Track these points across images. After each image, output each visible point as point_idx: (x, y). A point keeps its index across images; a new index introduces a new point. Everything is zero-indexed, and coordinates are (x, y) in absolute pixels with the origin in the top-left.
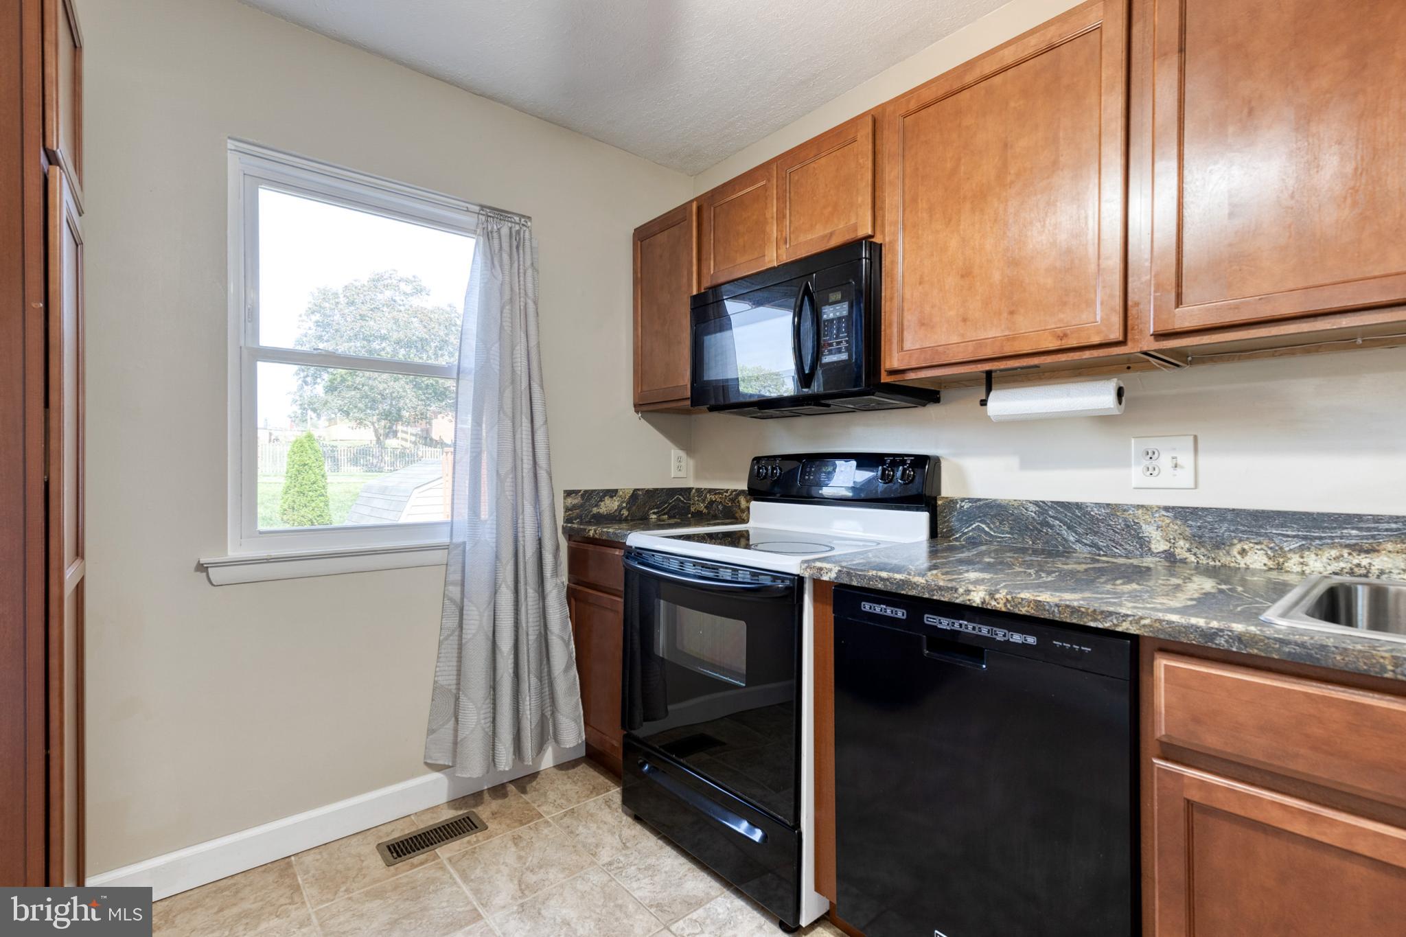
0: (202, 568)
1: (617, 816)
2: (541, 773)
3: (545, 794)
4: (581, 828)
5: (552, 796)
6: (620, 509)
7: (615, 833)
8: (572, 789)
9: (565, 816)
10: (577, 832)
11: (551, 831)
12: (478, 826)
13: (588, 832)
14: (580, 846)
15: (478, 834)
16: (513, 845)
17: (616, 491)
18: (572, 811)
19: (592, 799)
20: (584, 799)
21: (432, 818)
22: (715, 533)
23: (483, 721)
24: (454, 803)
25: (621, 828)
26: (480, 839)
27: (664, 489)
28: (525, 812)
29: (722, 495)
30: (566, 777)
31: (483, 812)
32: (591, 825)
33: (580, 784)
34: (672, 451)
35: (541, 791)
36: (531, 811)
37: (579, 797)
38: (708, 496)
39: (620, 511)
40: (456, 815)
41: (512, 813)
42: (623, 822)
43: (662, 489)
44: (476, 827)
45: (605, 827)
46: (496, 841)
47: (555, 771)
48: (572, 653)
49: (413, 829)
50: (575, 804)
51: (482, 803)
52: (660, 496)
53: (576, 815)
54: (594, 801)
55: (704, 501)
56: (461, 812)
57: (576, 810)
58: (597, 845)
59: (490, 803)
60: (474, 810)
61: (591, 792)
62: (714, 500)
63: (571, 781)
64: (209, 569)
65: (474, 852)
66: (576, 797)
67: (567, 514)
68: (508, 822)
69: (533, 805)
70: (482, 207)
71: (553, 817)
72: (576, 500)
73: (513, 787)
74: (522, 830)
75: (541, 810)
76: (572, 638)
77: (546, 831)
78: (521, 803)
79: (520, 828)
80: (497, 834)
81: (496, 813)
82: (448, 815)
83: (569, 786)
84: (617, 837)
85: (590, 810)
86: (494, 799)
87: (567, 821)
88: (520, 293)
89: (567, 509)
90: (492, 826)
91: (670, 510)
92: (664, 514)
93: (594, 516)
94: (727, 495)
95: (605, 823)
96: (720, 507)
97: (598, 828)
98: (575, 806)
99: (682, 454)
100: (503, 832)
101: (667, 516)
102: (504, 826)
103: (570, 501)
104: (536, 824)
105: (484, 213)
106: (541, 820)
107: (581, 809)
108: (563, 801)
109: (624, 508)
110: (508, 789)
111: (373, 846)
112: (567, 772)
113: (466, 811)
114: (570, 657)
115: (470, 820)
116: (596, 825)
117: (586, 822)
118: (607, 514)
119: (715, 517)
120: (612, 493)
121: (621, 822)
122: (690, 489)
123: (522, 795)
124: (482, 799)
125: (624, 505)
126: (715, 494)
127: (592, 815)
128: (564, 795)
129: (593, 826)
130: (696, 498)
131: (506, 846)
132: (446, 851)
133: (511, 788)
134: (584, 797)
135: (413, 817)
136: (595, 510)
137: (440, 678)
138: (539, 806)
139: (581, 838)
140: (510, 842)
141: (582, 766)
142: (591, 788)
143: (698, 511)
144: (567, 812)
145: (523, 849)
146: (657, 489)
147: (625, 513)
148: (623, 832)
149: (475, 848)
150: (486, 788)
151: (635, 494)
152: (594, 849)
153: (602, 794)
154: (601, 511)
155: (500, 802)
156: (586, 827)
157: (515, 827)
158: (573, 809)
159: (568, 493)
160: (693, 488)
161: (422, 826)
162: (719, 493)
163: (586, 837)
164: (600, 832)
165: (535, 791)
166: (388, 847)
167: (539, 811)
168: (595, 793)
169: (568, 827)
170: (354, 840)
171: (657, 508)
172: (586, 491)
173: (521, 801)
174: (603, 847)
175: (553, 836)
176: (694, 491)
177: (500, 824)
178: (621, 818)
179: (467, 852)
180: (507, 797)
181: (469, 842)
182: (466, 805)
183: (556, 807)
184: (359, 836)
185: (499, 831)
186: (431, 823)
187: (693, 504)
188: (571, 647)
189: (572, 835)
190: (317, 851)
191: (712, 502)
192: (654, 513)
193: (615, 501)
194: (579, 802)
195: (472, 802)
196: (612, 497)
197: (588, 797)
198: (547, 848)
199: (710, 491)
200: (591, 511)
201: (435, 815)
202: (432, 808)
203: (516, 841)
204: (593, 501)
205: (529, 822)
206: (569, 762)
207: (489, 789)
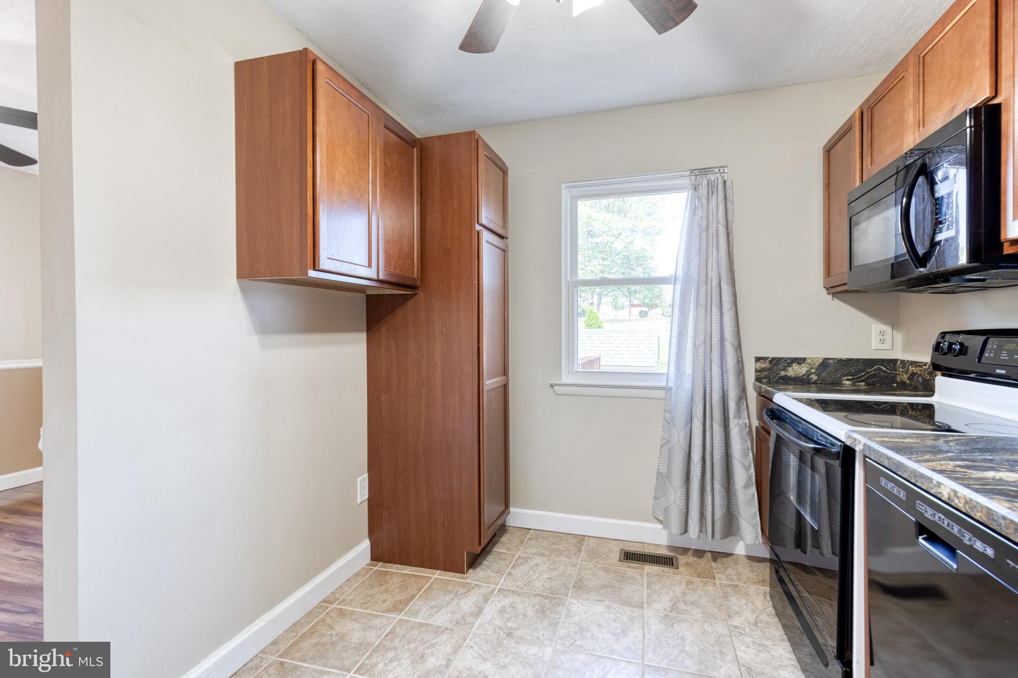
0: (552, 386)
1: (766, 605)
2: (734, 555)
3: (726, 568)
4: (734, 598)
5: (730, 571)
6: (809, 373)
7: (755, 613)
8: (746, 574)
9: (729, 586)
10: (730, 599)
11: (712, 590)
12: (674, 565)
13: (737, 602)
14: (725, 607)
15: (671, 569)
16: (685, 585)
17: (804, 360)
18: (736, 586)
19: (756, 586)
20: (750, 583)
21: (654, 550)
22: (916, 403)
23: (678, 501)
24: (670, 548)
25: (762, 613)
26: (670, 572)
27: (861, 359)
28: (706, 572)
29: (922, 368)
30: (749, 565)
31: (682, 560)
32: (742, 600)
33: (755, 573)
34: (873, 325)
35: (725, 565)
36: (710, 573)
37: (748, 580)
38: (910, 367)
39: (809, 375)
40: (668, 554)
41: (698, 568)
42: (767, 611)
43: (858, 360)
44: (673, 565)
45: (751, 606)
46: (678, 577)
47: (745, 558)
48: (752, 476)
49: (642, 550)
50: (742, 583)
51: (685, 555)
52: (856, 365)
53: (737, 589)
54: (757, 588)
55: (907, 373)
56: (670, 554)
57: (739, 587)
58: (736, 612)
59: (689, 557)
60: (678, 556)
61: (759, 582)
62: (915, 372)
63: (750, 568)
64: (554, 387)
65: (662, 576)
66: (746, 579)
67: (757, 374)
68: (692, 571)
69: (715, 570)
70: (692, 171)
71: (721, 583)
72: (765, 365)
73: (710, 555)
74: (697, 581)
75: (716, 575)
76: (753, 465)
77: (710, 588)
78: (708, 566)
79: (696, 578)
80: (681, 574)
81: (689, 564)
82: (664, 552)
83: (746, 571)
84: (755, 616)
85: (749, 591)
86: (693, 556)
87: (729, 589)
88: (713, 222)
89: (757, 371)
90: (681, 569)
91: (868, 378)
92: (861, 381)
93: (782, 378)
94: (926, 367)
95: (753, 604)
96: (920, 379)
97: (746, 604)
98: (741, 584)
99: (887, 329)
100: (686, 575)
101: (864, 383)
102: (688, 573)
103: (760, 365)
104: (707, 581)
105: (693, 174)
106: (712, 581)
107: (743, 588)
108: (735, 578)
109: (813, 373)
110: (706, 555)
111: (619, 549)
112: (752, 562)
113: (674, 555)
114: (750, 478)
115: (672, 560)
116: (745, 602)
117: (741, 597)
118: (795, 377)
119: (916, 389)
120: (800, 361)
121: (765, 609)
122: (895, 361)
123: (712, 562)
124: (687, 553)
125: (813, 371)
126: (916, 366)
127: (747, 595)
128: (738, 574)
129: (743, 601)
130: (901, 370)
131: (681, 583)
132: (649, 569)
133: (709, 555)
134: (751, 582)
135: (646, 544)
136: (783, 373)
137: (660, 468)
138: (717, 573)
139: (730, 603)
140: (685, 582)
141: (766, 564)
142: (762, 579)
143: (903, 381)
144: (732, 585)
145: (689, 589)
146: (852, 359)
147: (815, 377)
148: (762, 616)
149: (664, 575)
150: (693, 548)
151: (825, 363)
152: (733, 614)
153: (766, 586)
154: (789, 374)
155: (696, 559)
156: (738, 600)
157: (693, 576)
158: (738, 585)
159: (758, 359)
160: (898, 360)
161: (647, 551)
162: (919, 366)
163: (733, 605)
164: (745, 607)
165: (721, 563)
166: (625, 552)
167: (715, 575)
168: (761, 584)
169: (726, 593)
170: (614, 542)
171: (851, 376)
172: (773, 359)
173: (709, 564)
174: (739, 616)
175: (712, 593)
176: (899, 362)
177: (687, 570)
178: (768, 607)
179: (659, 575)
180: (701, 558)
181: (663, 570)
182: (676, 552)
183: (728, 579)
184: (616, 541)
185: (683, 574)
186: (652, 552)
187: (898, 375)
188: (751, 472)
189: (724, 598)
190: (597, 539)
191: (913, 374)
192: (848, 380)
193: (803, 367)
194: (745, 583)
195: (681, 552)
196: (799, 364)
197: (754, 583)
198: (704, 597)
199: (913, 363)
200: (779, 374)
201: (656, 549)
202: (657, 545)
203: (688, 583)
204: (781, 366)
205: (704, 578)
206: (758, 557)
207: (695, 549)
